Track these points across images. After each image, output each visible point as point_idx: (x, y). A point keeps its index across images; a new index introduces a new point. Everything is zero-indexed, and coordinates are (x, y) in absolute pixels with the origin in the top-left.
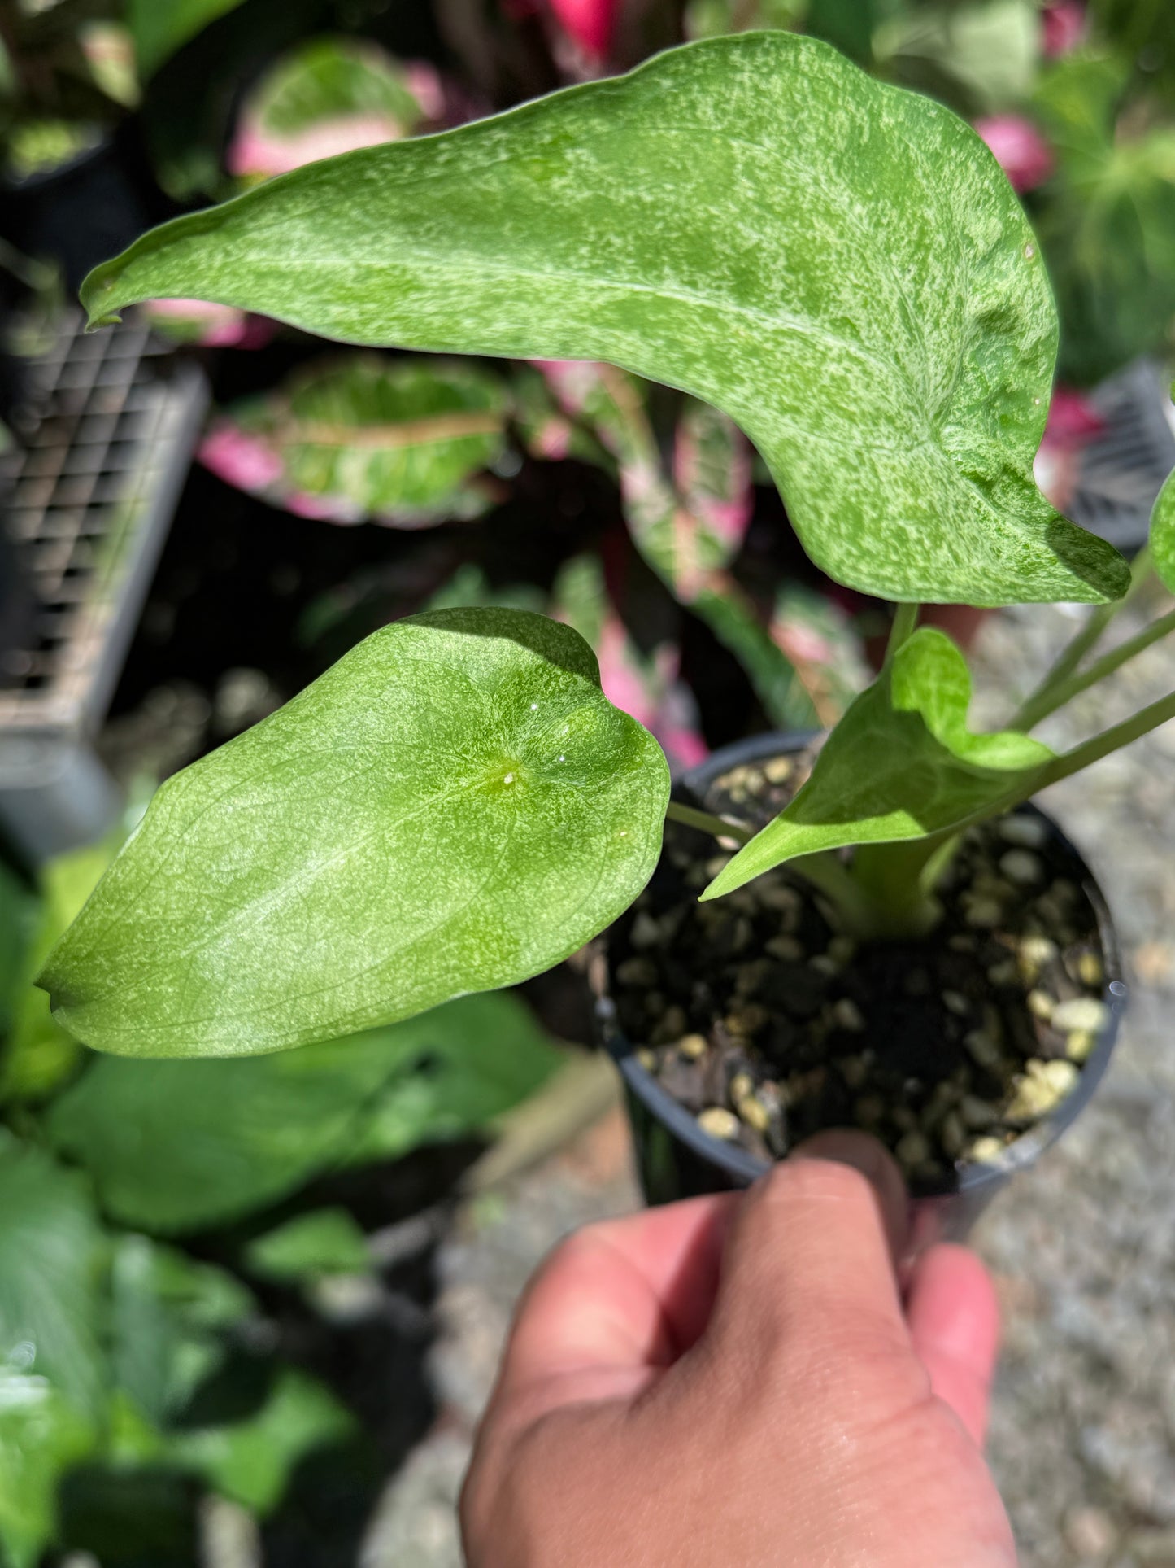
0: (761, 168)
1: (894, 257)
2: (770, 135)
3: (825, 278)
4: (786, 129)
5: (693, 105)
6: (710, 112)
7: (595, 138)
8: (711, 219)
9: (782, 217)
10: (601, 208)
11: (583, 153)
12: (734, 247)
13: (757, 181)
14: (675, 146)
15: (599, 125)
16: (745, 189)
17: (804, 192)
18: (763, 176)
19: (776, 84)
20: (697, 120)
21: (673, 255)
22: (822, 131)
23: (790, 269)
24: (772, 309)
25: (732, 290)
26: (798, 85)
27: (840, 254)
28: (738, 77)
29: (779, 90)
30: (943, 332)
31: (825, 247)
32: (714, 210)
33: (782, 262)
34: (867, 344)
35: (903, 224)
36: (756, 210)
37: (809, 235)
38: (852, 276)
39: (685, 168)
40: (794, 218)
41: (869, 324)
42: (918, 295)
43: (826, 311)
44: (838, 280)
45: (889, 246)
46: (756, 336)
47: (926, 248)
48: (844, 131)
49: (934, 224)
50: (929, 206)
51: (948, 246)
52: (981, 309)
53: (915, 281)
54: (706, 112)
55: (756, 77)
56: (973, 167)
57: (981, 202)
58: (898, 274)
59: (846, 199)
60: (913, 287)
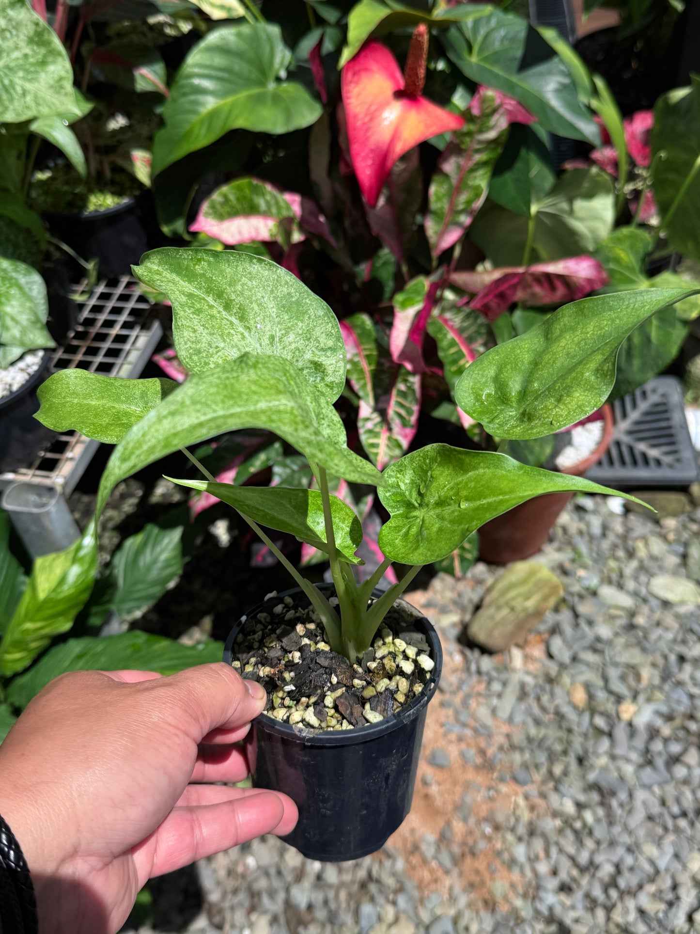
1: (279, 326)
2: (256, 282)
3: (248, 316)
4: (262, 283)
5: (237, 266)
6: (241, 269)
7: (209, 261)
8: (226, 289)
9: (244, 297)
10: (203, 275)
11: (206, 264)
12: (229, 298)
13: (244, 288)
14: (228, 271)
15: (211, 259)
16: (239, 288)
17: (256, 296)
18: (246, 287)
20: (236, 269)
21: (213, 292)
23: (239, 308)
24: (231, 315)
25: (224, 306)
26: (273, 276)
27: (256, 313)
28: (254, 266)
29: (266, 274)
30: (285, 351)
31: (253, 309)
32: (228, 288)
33: (238, 306)
34: (252, 336)
35: (288, 321)
36: (238, 293)
37: (250, 305)
38: (256, 319)
39: (226, 276)
40: (248, 299)
41: (255, 332)
42: (282, 338)
43: (244, 323)
44: (251, 317)
45: (279, 323)
46: (218, 315)
47: (292, 330)
48: (283, 293)
49: (300, 327)
50: (302, 323)
51: (302, 334)
52: (311, 359)
53: (283, 334)
54: (240, 269)
55: (260, 269)
56: (330, 325)
57: (329, 335)
58: (278, 330)
59: (272, 306)
60: (281, 335)
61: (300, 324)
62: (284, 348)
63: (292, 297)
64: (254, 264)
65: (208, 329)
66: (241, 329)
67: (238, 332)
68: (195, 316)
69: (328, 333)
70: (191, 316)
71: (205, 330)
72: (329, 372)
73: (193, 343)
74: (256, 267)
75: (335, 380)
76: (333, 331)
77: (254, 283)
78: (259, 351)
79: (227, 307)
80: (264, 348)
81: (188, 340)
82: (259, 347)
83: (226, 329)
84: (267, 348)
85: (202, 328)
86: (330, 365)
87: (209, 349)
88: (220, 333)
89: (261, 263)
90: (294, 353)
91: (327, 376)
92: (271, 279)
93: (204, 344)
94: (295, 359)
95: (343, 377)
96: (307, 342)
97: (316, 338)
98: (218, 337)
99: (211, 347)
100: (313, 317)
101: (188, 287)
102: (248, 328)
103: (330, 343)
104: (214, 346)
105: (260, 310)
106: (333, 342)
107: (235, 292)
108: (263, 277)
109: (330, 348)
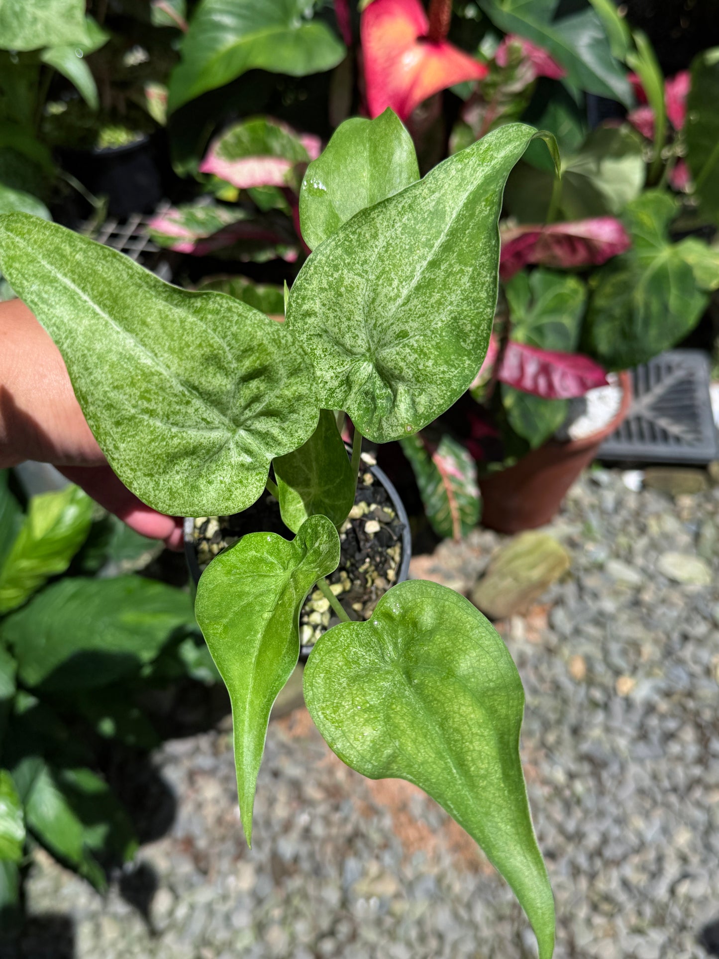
0: (461, 277)
1: (422, 337)
2: (470, 287)
3: (422, 293)
4: (470, 295)
7: (488, 218)
8: (454, 252)
9: (445, 280)
10: (472, 216)
11: (486, 215)
12: (443, 260)
13: (458, 273)
14: (477, 244)
16: (457, 268)
17: (449, 293)
18: (458, 276)
19: (483, 295)
20: (482, 255)
21: (451, 239)
22: (466, 313)
23: (430, 280)
24: (422, 273)
25: (433, 260)
26: (481, 306)
27: (427, 302)
28: (488, 275)
29: (482, 295)
30: (394, 357)
31: (430, 297)
32: (455, 254)
34: (399, 309)
35: (430, 346)
36: (450, 270)
37: (436, 290)
38: (419, 306)
39: (470, 246)
40: (442, 286)
41: (404, 311)
42: (408, 346)
43: (414, 293)
44: (420, 298)
45: (425, 336)
46: (416, 258)
47: (420, 355)
48: (464, 327)
49: (427, 364)
50: (433, 365)
51: (419, 370)
52: (400, 391)
53: (413, 346)
55: (487, 284)
56: (442, 402)
57: (430, 404)
59: (444, 319)
61: (430, 363)
62: (398, 354)
63: (465, 341)
64: (490, 274)
65: (386, 251)
66: (404, 293)
67: (399, 290)
68: (400, 229)
69: (433, 403)
70: (397, 225)
71: (384, 249)
72: (390, 419)
73: (357, 241)
74: (488, 279)
75: (385, 429)
76: (435, 408)
77: (468, 284)
78: (385, 324)
79: (434, 264)
80: (391, 329)
82: (390, 323)
83: (396, 274)
84: (392, 334)
85: (385, 244)
86: (396, 418)
87: (358, 263)
88: (387, 269)
90: (396, 368)
91: (387, 419)
92: (478, 305)
93: (363, 254)
94: (391, 372)
95: (389, 439)
96: (413, 380)
97: (424, 390)
98: (381, 268)
99: (362, 265)
100: (447, 376)
101: (456, 205)
102: (408, 300)
103: (421, 410)
104: (366, 267)
105: (432, 306)
106: (423, 413)
107: (451, 265)
108: (478, 293)
109: (416, 411)
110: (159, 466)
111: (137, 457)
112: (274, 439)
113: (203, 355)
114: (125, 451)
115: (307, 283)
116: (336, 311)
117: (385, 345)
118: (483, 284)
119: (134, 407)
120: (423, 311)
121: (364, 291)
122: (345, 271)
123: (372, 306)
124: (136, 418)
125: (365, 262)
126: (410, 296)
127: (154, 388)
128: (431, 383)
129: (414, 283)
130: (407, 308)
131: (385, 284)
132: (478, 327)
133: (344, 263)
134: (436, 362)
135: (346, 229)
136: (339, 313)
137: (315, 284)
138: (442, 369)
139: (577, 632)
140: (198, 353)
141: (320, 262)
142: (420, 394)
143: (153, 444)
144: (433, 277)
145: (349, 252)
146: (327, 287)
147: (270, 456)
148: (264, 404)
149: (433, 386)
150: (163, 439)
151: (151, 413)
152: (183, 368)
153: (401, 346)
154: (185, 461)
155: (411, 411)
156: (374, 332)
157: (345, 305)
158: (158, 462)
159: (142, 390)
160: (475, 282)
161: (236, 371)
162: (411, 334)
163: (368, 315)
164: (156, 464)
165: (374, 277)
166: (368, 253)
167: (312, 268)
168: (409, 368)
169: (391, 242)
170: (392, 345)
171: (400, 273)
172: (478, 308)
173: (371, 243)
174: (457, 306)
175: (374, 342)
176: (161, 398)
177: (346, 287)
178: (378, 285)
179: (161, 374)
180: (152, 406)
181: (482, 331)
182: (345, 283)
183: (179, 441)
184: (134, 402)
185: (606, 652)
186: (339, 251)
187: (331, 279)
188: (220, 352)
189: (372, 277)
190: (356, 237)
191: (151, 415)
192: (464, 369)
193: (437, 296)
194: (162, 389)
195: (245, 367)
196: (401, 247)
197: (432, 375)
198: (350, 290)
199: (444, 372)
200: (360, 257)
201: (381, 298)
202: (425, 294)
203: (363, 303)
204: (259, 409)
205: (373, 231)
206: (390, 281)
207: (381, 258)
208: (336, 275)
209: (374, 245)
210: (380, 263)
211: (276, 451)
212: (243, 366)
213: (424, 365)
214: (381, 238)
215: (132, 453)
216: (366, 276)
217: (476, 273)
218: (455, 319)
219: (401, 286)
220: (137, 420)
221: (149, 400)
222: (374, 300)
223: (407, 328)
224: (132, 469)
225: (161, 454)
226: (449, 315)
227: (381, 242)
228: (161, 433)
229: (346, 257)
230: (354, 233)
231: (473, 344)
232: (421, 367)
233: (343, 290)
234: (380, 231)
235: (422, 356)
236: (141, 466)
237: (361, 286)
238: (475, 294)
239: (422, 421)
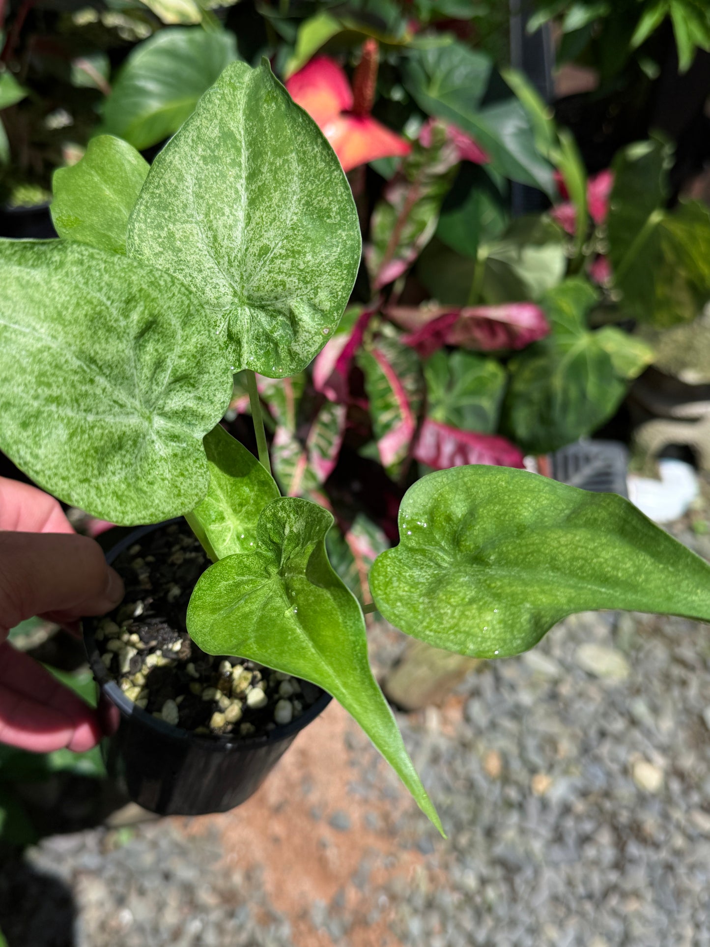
0: (288, 166)
1: (285, 241)
2: (303, 168)
3: (260, 202)
4: (308, 174)
5: (299, 134)
6: (300, 141)
7: (279, 108)
8: (266, 154)
9: (275, 178)
10: (262, 120)
11: (274, 107)
12: (260, 165)
14: (285, 133)
15: (283, 107)
16: (279, 162)
17: (287, 186)
18: (286, 167)
19: (322, 165)
20: (296, 137)
21: (254, 148)
22: (315, 191)
23: (259, 188)
24: (246, 190)
25: (250, 173)
26: (326, 175)
27: (270, 206)
28: (315, 147)
29: (320, 167)
31: (271, 200)
32: (269, 153)
34: (246, 231)
35: (299, 242)
36: (274, 168)
37: (272, 191)
38: (265, 214)
39: (279, 138)
40: (276, 184)
41: (252, 229)
42: (276, 258)
43: (251, 209)
44: (261, 208)
45: (287, 237)
46: (232, 179)
47: (294, 257)
48: (321, 204)
49: (306, 260)
50: (313, 257)
51: (301, 271)
52: (293, 307)
53: (281, 254)
54: (300, 139)
55: (319, 154)
56: (343, 283)
57: (333, 294)
58: (280, 245)
59: (296, 210)
60: (278, 254)
61: (309, 257)
62: (270, 272)
63: (329, 217)
64: (317, 143)
65: (200, 187)
66: (241, 215)
67: (234, 215)
68: (201, 162)
69: (334, 291)
70: (197, 159)
71: (197, 186)
72: (300, 338)
73: (166, 193)
74: (316, 149)
75: (301, 353)
76: (340, 293)
77: (300, 168)
78: (239, 255)
79: (252, 176)
80: (248, 256)
81: (165, 184)
82: (243, 250)
83: (223, 203)
84: (252, 259)
85: (195, 181)
86: (307, 332)
87: (179, 212)
88: (211, 202)
89: (324, 149)
90: (276, 286)
91: (296, 342)
92: (321, 177)
93: (179, 202)
94: (273, 295)
95: (310, 356)
96: (301, 285)
97: (317, 287)
98: (205, 205)
99: (184, 212)
100: (332, 258)
101: (238, 123)
102: (249, 218)
103: (327, 306)
104: (188, 211)
105: (278, 206)
106: (331, 307)
107: (271, 164)
108: (315, 167)
109: (322, 311)
110: (92, 467)
111: (65, 460)
112: (194, 414)
113: (86, 315)
114: (46, 457)
115: (140, 254)
116: (182, 270)
117: (251, 275)
118: (315, 157)
119: (36, 397)
120: (272, 216)
121: (200, 234)
122: (171, 226)
123: (216, 244)
124: (43, 412)
125: (185, 206)
126: (248, 214)
127: (48, 367)
128: (320, 275)
129: (244, 201)
130: (253, 225)
131: (218, 217)
132: (334, 194)
133: (165, 219)
134: (314, 252)
135: (147, 189)
136: (187, 271)
137: (147, 251)
138: (324, 255)
139: (493, 725)
140: (80, 313)
141: (141, 230)
142: (316, 294)
143: (74, 439)
144: (260, 184)
145: (163, 206)
146: (161, 249)
147: (199, 434)
148: (169, 371)
149: (325, 277)
150: (83, 432)
151: (57, 400)
152: (70, 336)
153: (268, 263)
154: (116, 459)
155: (318, 317)
156: (233, 270)
157: (188, 258)
158: (89, 461)
159: (36, 373)
160: (306, 162)
161: (128, 331)
162: (272, 246)
163: (217, 256)
164: (88, 465)
165: (202, 217)
166: (183, 198)
167: (136, 238)
168: (290, 276)
169: (199, 177)
170: (258, 270)
171: (226, 200)
172: (323, 180)
173: (181, 186)
174: (302, 191)
175: (236, 282)
176: (61, 380)
177: (181, 240)
178: (211, 221)
179: (49, 348)
180: (55, 392)
181: (341, 195)
182: (177, 236)
183: (100, 431)
184: (32, 392)
185: (522, 747)
186: (153, 211)
187: (160, 240)
188: (103, 308)
189: (201, 217)
190: (163, 188)
191: (58, 405)
192: (344, 242)
193: (277, 195)
194: (58, 367)
195: (135, 322)
196: (212, 176)
197: (318, 267)
198: (186, 240)
199: (327, 257)
200: (177, 206)
201: (222, 232)
202: (263, 201)
203: (205, 248)
204: (167, 379)
205: (177, 174)
206: (220, 211)
207: (198, 196)
208: (164, 234)
209: (185, 188)
210: (201, 201)
211: (202, 428)
212: (132, 322)
213: (304, 263)
214: (188, 177)
215: (56, 456)
216: (194, 220)
217: (301, 155)
218: (308, 204)
219: (233, 211)
220: (45, 415)
221: (49, 385)
222: (215, 238)
223: (265, 241)
224: (63, 479)
225: (89, 450)
226: (299, 204)
227: (190, 181)
228: (78, 425)
229: (164, 213)
230: (157, 187)
231: (339, 213)
232: (302, 267)
233: (178, 244)
234: (184, 171)
235: (297, 256)
236: (72, 471)
237: (195, 232)
238: (313, 170)
239: (335, 314)
